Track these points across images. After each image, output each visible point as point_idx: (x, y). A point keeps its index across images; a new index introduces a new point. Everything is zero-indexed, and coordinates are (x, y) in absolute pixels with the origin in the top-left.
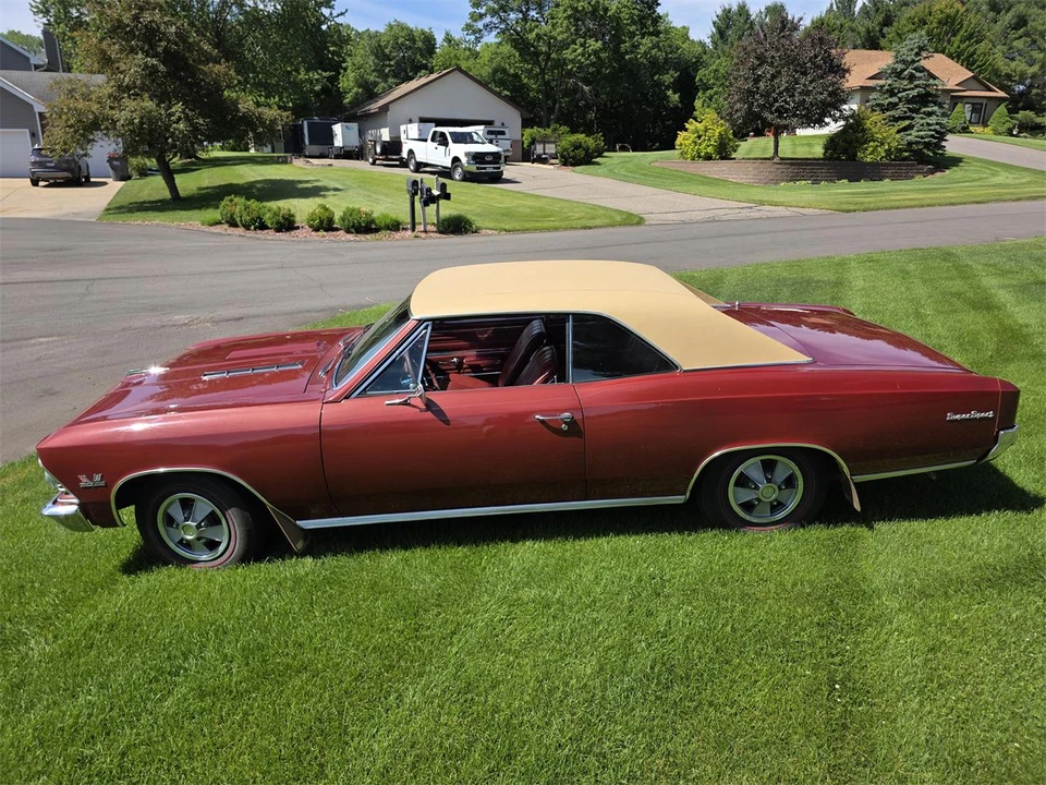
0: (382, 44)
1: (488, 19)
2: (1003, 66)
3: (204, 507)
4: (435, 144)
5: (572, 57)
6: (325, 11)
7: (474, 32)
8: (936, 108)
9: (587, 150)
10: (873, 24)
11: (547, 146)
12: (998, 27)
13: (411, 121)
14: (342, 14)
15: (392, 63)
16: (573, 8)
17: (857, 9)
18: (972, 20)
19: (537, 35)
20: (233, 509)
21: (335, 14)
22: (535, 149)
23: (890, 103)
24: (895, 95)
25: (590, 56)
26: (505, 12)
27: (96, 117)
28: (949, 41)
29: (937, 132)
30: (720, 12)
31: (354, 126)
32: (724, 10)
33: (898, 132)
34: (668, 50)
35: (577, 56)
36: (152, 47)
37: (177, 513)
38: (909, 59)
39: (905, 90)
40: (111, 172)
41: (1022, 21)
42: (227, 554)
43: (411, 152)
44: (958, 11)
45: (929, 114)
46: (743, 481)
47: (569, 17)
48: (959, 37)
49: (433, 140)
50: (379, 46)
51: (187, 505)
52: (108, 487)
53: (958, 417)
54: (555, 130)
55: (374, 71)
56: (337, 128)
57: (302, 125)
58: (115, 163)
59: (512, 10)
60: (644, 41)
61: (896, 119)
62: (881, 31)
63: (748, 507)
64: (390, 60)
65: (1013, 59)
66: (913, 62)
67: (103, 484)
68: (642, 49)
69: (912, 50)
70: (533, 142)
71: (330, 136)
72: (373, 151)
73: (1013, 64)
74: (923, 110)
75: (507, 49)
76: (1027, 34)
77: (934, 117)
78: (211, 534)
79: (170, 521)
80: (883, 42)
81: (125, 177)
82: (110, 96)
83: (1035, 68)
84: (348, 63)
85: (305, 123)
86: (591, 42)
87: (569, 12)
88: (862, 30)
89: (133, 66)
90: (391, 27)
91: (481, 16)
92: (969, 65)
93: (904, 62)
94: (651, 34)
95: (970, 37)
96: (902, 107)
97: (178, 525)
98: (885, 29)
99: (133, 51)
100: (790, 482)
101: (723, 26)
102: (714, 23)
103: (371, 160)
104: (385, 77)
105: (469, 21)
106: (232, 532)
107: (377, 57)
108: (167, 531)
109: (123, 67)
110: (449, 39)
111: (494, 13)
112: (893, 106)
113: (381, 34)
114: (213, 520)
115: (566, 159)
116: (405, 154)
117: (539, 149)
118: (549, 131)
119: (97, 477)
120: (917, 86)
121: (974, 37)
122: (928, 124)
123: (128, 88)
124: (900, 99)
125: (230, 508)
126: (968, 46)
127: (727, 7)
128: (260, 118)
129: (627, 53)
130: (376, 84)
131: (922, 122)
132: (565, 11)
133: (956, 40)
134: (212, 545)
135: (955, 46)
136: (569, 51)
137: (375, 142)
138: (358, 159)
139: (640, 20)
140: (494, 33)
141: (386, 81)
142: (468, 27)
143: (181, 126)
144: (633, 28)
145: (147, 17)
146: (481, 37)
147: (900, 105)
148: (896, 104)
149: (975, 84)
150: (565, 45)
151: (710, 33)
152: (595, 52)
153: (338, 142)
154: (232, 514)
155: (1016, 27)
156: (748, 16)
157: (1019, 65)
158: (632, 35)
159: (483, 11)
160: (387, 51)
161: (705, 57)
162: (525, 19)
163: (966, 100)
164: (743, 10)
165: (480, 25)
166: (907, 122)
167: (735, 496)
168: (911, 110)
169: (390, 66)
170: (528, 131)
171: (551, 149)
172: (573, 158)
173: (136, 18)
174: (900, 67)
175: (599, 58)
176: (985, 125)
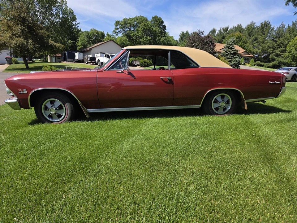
0: (89, 34)
1: (120, 30)
2: (252, 50)
3: (58, 103)
4: (106, 58)
5: (143, 41)
6: (74, 23)
7: (116, 33)
8: (238, 56)
9: (148, 63)
10: (220, 38)
11: (137, 62)
12: (250, 40)
13: (98, 53)
14: (78, 24)
15: (92, 40)
16: (143, 28)
17: (216, 34)
18: (244, 38)
19: (134, 34)
20: (68, 103)
21: (76, 24)
22: (133, 63)
23: (226, 55)
24: (228, 53)
25: (147, 41)
26: (124, 28)
27: (4, 42)
28: (239, 43)
29: (238, 62)
30: (181, 33)
31: (82, 53)
32: (182, 33)
33: (229, 62)
34: (168, 41)
35: (144, 41)
36: (24, 24)
37: (49, 105)
38: (231, 43)
39: (230, 51)
40: (6, 61)
41: (256, 39)
42: (64, 119)
43: (99, 60)
44: (241, 35)
45: (236, 58)
46: (216, 101)
47: (142, 30)
48: (241, 42)
49: (105, 57)
50: (89, 35)
51: (52, 103)
52: (28, 93)
53: (272, 83)
54: (138, 58)
55: (86, 42)
56: (76, 54)
57: (66, 53)
58: (8, 59)
59: (126, 28)
60: (162, 38)
61: (228, 59)
62: (222, 40)
63: (217, 109)
64: (92, 39)
65: (254, 48)
66: (232, 44)
67: (26, 92)
68: (161, 40)
69: (231, 41)
70: (133, 61)
71: (74, 56)
72: (87, 60)
73: (254, 49)
74: (234, 56)
75: (125, 38)
76: (258, 42)
77: (237, 58)
78: (59, 112)
79: (46, 108)
80: (222, 42)
81: (11, 64)
82: (10, 36)
83: (260, 51)
84: (79, 39)
85: (67, 52)
86: (148, 37)
87: (143, 29)
88: (217, 39)
89: (17, 29)
90: (92, 30)
91: (118, 29)
92: (244, 48)
93: (229, 44)
94: (163, 37)
95: (244, 42)
96: (229, 56)
97: (49, 109)
98: (223, 39)
99: (18, 24)
100: (228, 102)
101: (182, 37)
102: (180, 36)
103: (86, 62)
104: (90, 44)
105: (114, 30)
106: (66, 112)
107: (88, 38)
108: (44, 112)
109: (14, 28)
110: (108, 35)
111: (121, 28)
112: (227, 55)
113: (89, 32)
114: (61, 107)
115: (142, 65)
116: (97, 61)
117: (134, 63)
118: (137, 59)
119: (25, 90)
120: (233, 51)
121: (245, 42)
122: (236, 60)
123: (15, 35)
124: (229, 54)
125: (67, 103)
126: (244, 44)
127: (183, 32)
128: (55, 46)
129: (157, 41)
130: (87, 45)
131: (234, 59)
132: (141, 28)
133: (241, 43)
134: (59, 116)
135: (240, 44)
136: (142, 39)
137: (88, 58)
138: (82, 63)
139: (161, 33)
140: (121, 33)
141: (90, 45)
142: (114, 32)
143: (31, 46)
144: (159, 35)
145: (23, 15)
146: (118, 34)
147: (229, 55)
148: (228, 55)
149: (246, 53)
150: (141, 38)
151: (179, 38)
152: (149, 40)
153: (77, 58)
154: (68, 105)
155: (255, 40)
156: (189, 34)
157: (256, 50)
158: (159, 36)
159: (118, 27)
160: (91, 36)
161: (177, 44)
162: (130, 30)
163: (244, 57)
164: (187, 33)
165: (117, 31)
166: (231, 59)
167: (214, 106)
168: (232, 56)
169: (91, 40)
170: (131, 58)
171: (138, 63)
172: (144, 65)
173: (19, 15)
174: (228, 45)
175: (150, 42)
176: (249, 63)
